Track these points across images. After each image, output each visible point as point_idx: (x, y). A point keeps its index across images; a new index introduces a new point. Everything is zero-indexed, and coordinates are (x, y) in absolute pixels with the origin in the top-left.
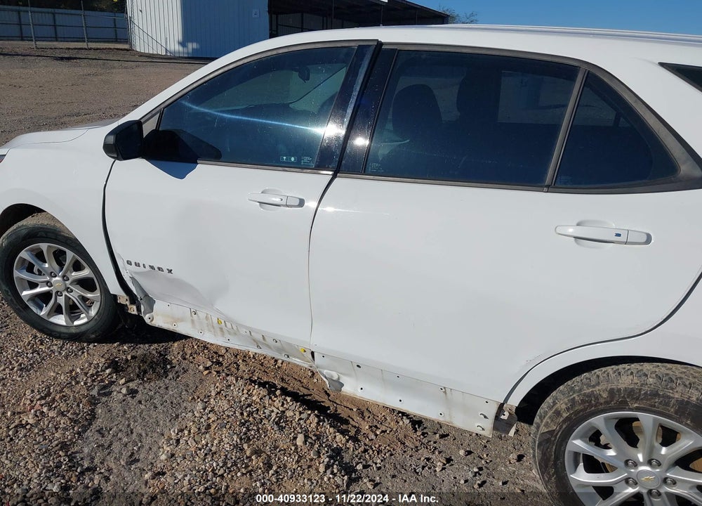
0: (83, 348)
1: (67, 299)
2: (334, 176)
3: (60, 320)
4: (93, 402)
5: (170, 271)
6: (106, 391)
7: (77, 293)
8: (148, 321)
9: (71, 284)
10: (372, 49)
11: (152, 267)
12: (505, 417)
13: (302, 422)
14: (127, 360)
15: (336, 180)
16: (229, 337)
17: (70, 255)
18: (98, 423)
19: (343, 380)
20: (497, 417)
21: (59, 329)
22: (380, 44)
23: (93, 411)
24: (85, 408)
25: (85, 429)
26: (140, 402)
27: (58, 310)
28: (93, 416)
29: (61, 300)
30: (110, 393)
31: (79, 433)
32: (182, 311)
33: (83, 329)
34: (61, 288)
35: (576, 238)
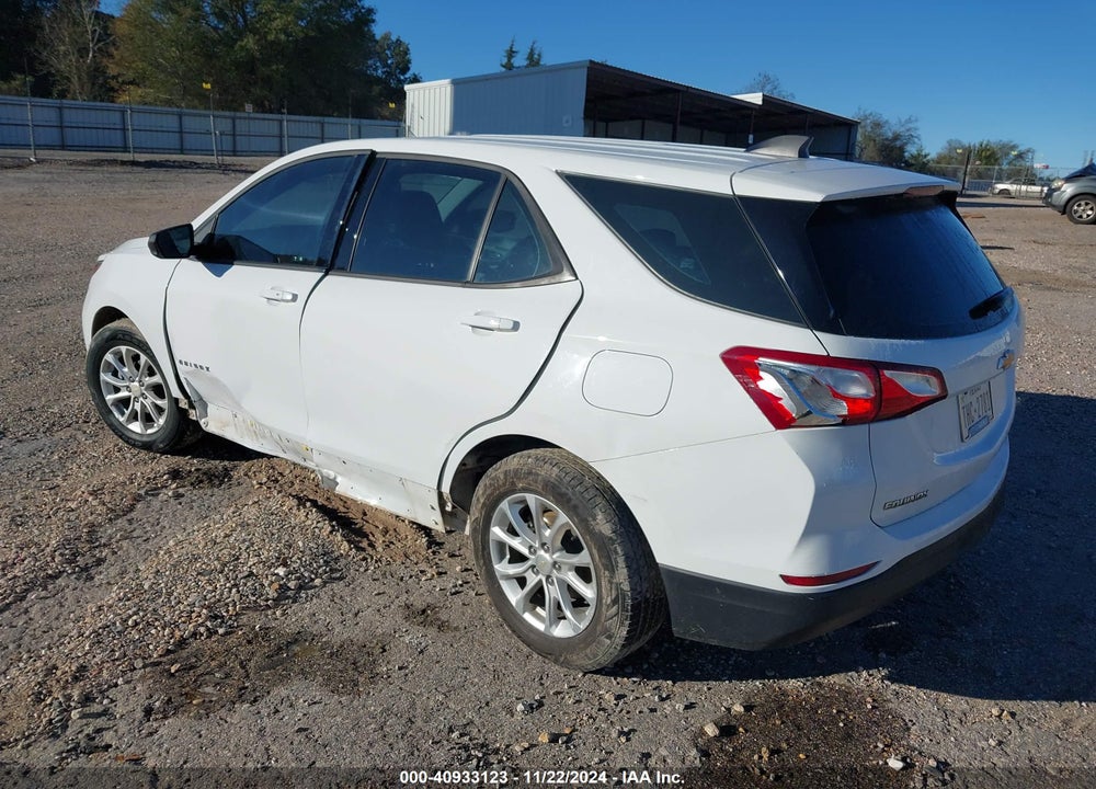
0: (155, 458)
1: (143, 406)
2: (326, 274)
3: (136, 427)
4: (137, 498)
5: (208, 369)
6: (154, 492)
7: (151, 399)
8: (203, 426)
9: (146, 389)
10: (366, 157)
11: (196, 365)
12: (449, 508)
13: (316, 530)
14: (190, 471)
15: (327, 277)
16: (263, 442)
17: (143, 359)
18: (133, 515)
19: (339, 480)
20: (443, 512)
21: (134, 436)
22: (373, 153)
23: (133, 505)
24: (127, 502)
25: (117, 517)
26: (180, 504)
27: (134, 417)
28: (132, 508)
29: (138, 407)
30: (158, 494)
31: (110, 519)
32: (226, 415)
33: (154, 438)
34: (138, 394)
35: (473, 327)
